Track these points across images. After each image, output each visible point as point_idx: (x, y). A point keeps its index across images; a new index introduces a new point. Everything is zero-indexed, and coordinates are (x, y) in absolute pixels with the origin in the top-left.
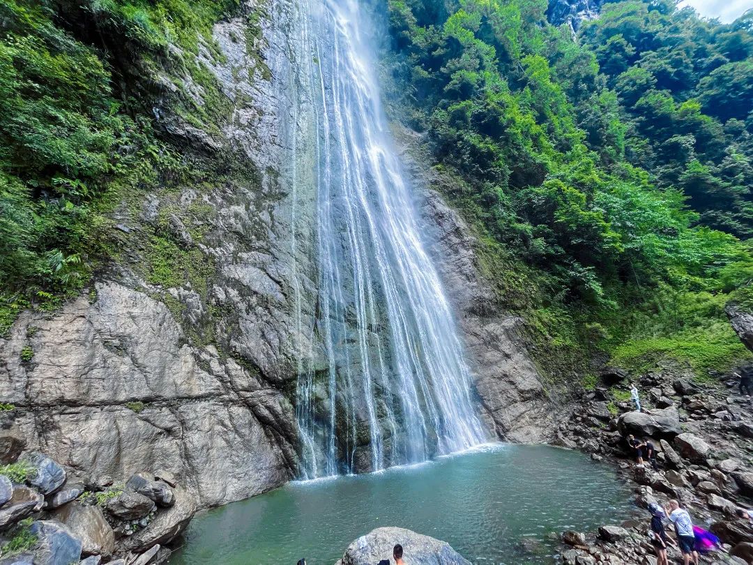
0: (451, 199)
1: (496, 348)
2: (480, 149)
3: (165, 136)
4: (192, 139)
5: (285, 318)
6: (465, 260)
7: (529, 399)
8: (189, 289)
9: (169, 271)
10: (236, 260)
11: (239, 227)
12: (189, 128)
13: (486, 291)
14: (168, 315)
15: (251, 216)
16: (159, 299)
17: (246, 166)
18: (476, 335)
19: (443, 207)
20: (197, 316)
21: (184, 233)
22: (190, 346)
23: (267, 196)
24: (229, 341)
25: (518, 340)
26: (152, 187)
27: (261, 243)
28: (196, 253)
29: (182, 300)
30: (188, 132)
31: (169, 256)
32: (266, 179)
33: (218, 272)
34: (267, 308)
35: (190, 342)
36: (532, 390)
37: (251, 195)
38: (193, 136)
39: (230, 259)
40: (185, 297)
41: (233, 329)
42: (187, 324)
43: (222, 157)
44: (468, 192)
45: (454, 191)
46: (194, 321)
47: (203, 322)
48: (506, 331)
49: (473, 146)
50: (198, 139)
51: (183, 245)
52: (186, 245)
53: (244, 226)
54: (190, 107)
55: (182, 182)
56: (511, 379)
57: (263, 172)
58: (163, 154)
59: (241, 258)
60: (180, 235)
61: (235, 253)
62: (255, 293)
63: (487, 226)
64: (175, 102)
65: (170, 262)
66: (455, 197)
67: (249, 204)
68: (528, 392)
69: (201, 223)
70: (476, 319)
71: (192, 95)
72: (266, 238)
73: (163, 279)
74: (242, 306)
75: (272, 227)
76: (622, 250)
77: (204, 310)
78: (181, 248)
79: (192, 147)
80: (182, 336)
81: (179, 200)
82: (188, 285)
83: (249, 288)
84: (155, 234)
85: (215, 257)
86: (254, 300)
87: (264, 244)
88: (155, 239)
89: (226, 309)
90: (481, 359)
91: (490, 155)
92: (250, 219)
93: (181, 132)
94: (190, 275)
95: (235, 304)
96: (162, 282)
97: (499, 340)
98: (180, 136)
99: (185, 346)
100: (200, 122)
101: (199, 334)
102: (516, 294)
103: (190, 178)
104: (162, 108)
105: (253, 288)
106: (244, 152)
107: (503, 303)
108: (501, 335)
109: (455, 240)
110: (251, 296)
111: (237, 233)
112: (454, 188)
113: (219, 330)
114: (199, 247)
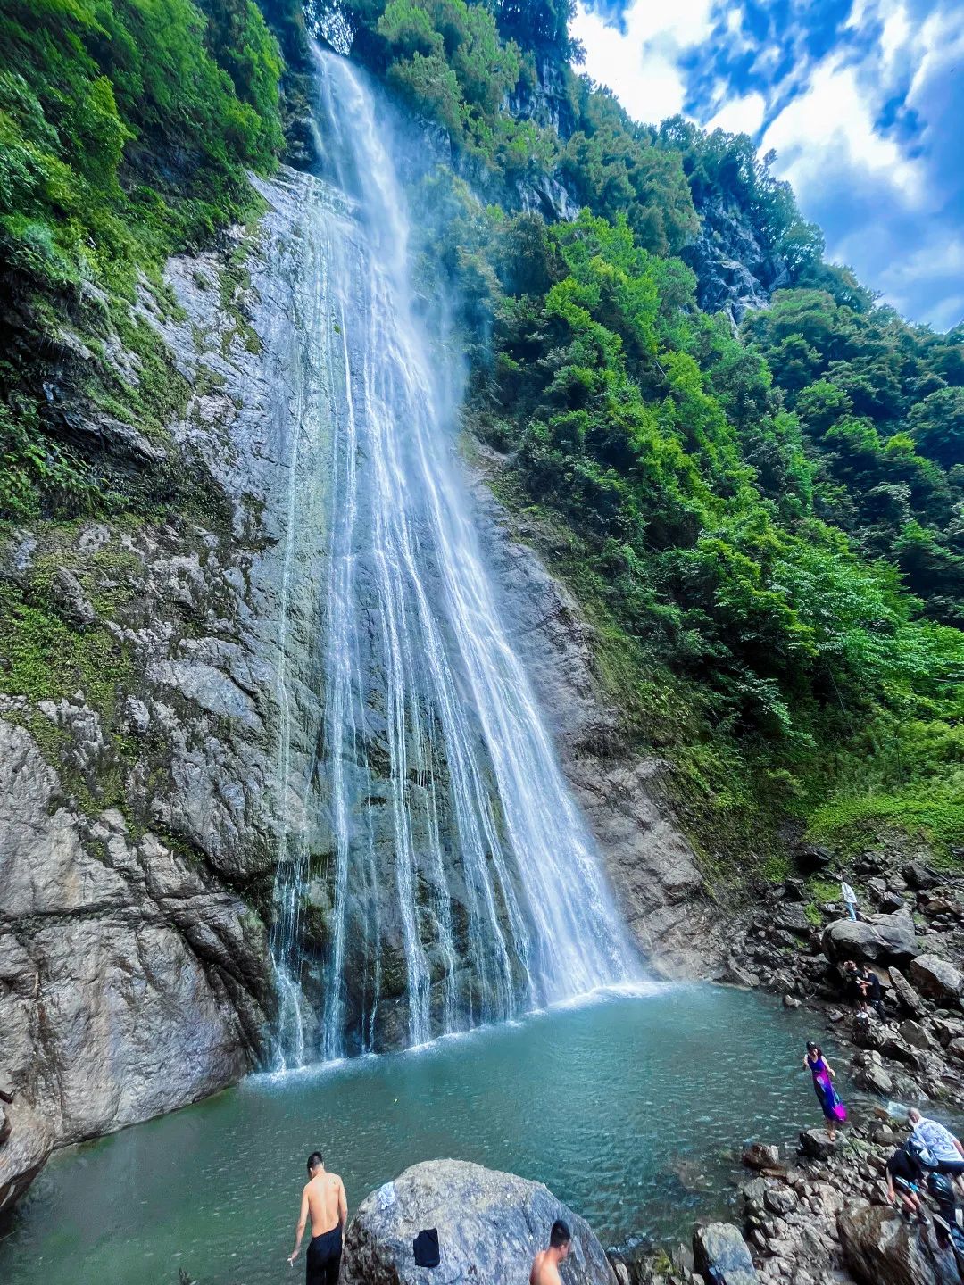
0: (553, 562)
1: (627, 812)
2: (599, 485)
3: (59, 430)
4: (112, 439)
5: (261, 758)
6: (576, 661)
7: (679, 901)
8: (79, 703)
9: (43, 668)
10: (175, 651)
11: (186, 594)
12: (107, 421)
13: (610, 714)
14: (33, 752)
15: (209, 574)
16: (17, 721)
17: (207, 489)
18: (593, 788)
19: (540, 573)
20: (90, 753)
21: (79, 601)
22: (71, 811)
23: (239, 543)
24: (149, 800)
25: (662, 798)
26: (26, 516)
27: (225, 623)
28: (101, 639)
29: (65, 722)
30: (105, 427)
31: (48, 642)
32: (240, 513)
33: (139, 673)
34: (227, 740)
35: (72, 802)
36: (686, 885)
37: (211, 539)
38: (114, 434)
39: (163, 650)
40: (70, 718)
41: (159, 778)
42: (68, 769)
43: (163, 473)
44: (579, 551)
45: (558, 549)
46: (83, 763)
47: (102, 764)
48: (643, 781)
49: (589, 481)
50: (120, 439)
51: (76, 623)
52: (81, 621)
53: (194, 592)
54: (113, 385)
55: (86, 511)
56: (652, 866)
57: (236, 502)
58: (54, 462)
59: (184, 649)
60: (72, 604)
61: (174, 640)
62: (207, 712)
63: (610, 607)
64: (86, 376)
65: (46, 652)
66: (560, 559)
67: (207, 555)
68: (679, 888)
69: (114, 584)
70: (592, 761)
71: (116, 366)
72: (232, 614)
73: (31, 685)
74: (180, 736)
75: (246, 595)
76: (816, 653)
77: (106, 743)
78: (71, 628)
79: (109, 453)
80: (56, 792)
81: (75, 542)
82: (79, 695)
83: (195, 702)
84: (23, 602)
85: (135, 645)
86: (203, 724)
87: (229, 625)
88: (23, 610)
89: (150, 742)
90: (602, 831)
91: (615, 496)
92: (208, 580)
93: (92, 427)
94: (85, 677)
95: (167, 733)
96: (27, 689)
97: (631, 798)
98: (90, 434)
99: (61, 810)
100: (128, 412)
101: (92, 789)
102: (656, 720)
103: (101, 504)
104: (61, 385)
105: (203, 704)
106: (205, 466)
107: (635, 734)
108: (634, 789)
109: (560, 628)
110: (199, 717)
111: (181, 604)
112: (558, 544)
113: (131, 781)
114: (106, 627)
